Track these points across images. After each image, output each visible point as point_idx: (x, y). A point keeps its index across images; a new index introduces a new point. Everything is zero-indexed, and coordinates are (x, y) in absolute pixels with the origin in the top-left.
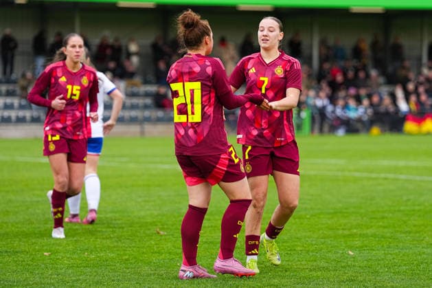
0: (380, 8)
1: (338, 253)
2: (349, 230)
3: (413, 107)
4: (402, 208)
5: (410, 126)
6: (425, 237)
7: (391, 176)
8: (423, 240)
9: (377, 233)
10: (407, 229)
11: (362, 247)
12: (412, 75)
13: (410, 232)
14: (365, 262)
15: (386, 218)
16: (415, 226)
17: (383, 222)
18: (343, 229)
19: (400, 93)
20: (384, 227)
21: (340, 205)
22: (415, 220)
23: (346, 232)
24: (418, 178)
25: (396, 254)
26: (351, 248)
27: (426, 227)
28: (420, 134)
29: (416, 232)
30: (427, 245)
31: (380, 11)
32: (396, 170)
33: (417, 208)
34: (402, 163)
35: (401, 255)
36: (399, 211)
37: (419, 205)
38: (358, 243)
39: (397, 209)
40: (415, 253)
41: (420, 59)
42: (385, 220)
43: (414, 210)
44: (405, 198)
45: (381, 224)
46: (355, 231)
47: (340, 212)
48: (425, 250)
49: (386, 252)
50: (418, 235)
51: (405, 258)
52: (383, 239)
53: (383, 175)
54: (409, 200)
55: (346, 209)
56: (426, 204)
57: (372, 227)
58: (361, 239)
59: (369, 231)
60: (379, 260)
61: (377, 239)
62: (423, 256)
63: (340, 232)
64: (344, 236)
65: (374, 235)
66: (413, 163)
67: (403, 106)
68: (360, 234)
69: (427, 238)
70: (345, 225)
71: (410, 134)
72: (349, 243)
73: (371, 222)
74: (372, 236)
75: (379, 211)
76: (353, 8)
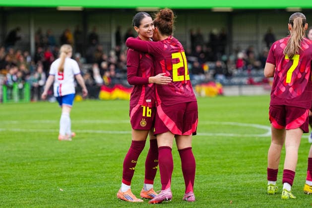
0: (81, 7)
1: (51, 190)
2: (60, 172)
3: (106, 80)
4: (99, 155)
5: (104, 94)
6: (115, 176)
7: (91, 131)
8: (114, 178)
9: (81, 174)
10: (103, 170)
11: (69, 185)
12: (105, 57)
13: (105, 173)
14: (72, 196)
15: (88, 162)
16: (108, 168)
17: (85, 166)
18: (55, 172)
19: (96, 70)
20: (86, 170)
21: (53, 154)
22: (108, 164)
23: (58, 175)
24: (110, 132)
25: (95, 189)
26: (61, 186)
27: (116, 168)
28: (110, 99)
29: (109, 172)
30: (117, 181)
31: (80, 10)
32: (94, 126)
33: (110, 154)
34: (98, 122)
35: (99, 189)
36: (97, 157)
37: (111, 152)
38: (67, 182)
39: (95, 155)
40: (108, 188)
41: (110, 44)
42: (87, 164)
43: (108, 156)
44: (101, 148)
45: (83, 167)
46: (64, 173)
47: (53, 160)
48: (116, 185)
49: (87, 188)
50: (110, 174)
51: (101, 192)
52: (85, 179)
53: (85, 131)
54: (103, 149)
55: (58, 157)
56: (117, 151)
57: (77, 169)
58: (69, 179)
59: (75, 173)
60: (82, 194)
61: (81, 179)
62: (114, 189)
63: (53, 174)
64: (57, 177)
65: (78, 176)
66: (107, 122)
67: (99, 79)
68: (68, 176)
69: (117, 176)
70: (57, 169)
71: (104, 100)
72: (60, 182)
73: (76, 166)
74: (77, 177)
75: (82, 158)
76: (60, 7)
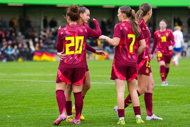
0: (22, 4)
1: (2, 116)
2: (8, 106)
3: (37, 49)
4: (32, 95)
5: (36, 58)
6: (42, 108)
7: (27, 80)
8: (41, 109)
9: (21, 107)
10: (34, 105)
11: (14, 113)
12: (36, 34)
13: (35, 106)
14: (15, 120)
15: (25, 100)
16: (38, 103)
17: (24, 102)
18: (5, 105)
19: (31, 43)
20: (24, 104)
21: (4, 94)
22: (38, 100)
23: (7, 107)
24: (39, 81)
25: (29, 116)
26: (9, 114)
27: (42, 103)
28: (40, 61)
29: (38, 106)
30: (43, 111)
31: (22, 5)
32: (30, 78)
33: (39, 95)
34: (32, 75)
35: (32, 116)
36: (31, 96)
37: (39, 94)
38: (12, 112)
39: (30, 95)
40: (37, 115)
41: (40, 27)
42: (24, 101)
43: (37, 96)
44: (33, 91)
45: (22, 102)
46: (11, 106)
47: (4, 98)
48: (42, 114)
49: (25, 115)
50: (39, 107)
51: (33, 118)
52: (23, 110)
53: (24, 80)
54: (35, 91)
55: (7, 96)
56: (43, 93)
57: (18, 104)
58: (13, 110)
59: (17, 106)
60: (21, 119)
61: (21, 109)
62: (41, 116)
63: (4, 107)
64: (6, 109)
65: (19, 108)
66: (38, 75)
67: (33, 48)
68: (13, 108)
69: (43, 108)
70: (6, 104)
71: (36, 61)
72: (8, 112)
73: (18, 102)
74: (18, 108)
75: (22, 97)
76: (9, 3)
